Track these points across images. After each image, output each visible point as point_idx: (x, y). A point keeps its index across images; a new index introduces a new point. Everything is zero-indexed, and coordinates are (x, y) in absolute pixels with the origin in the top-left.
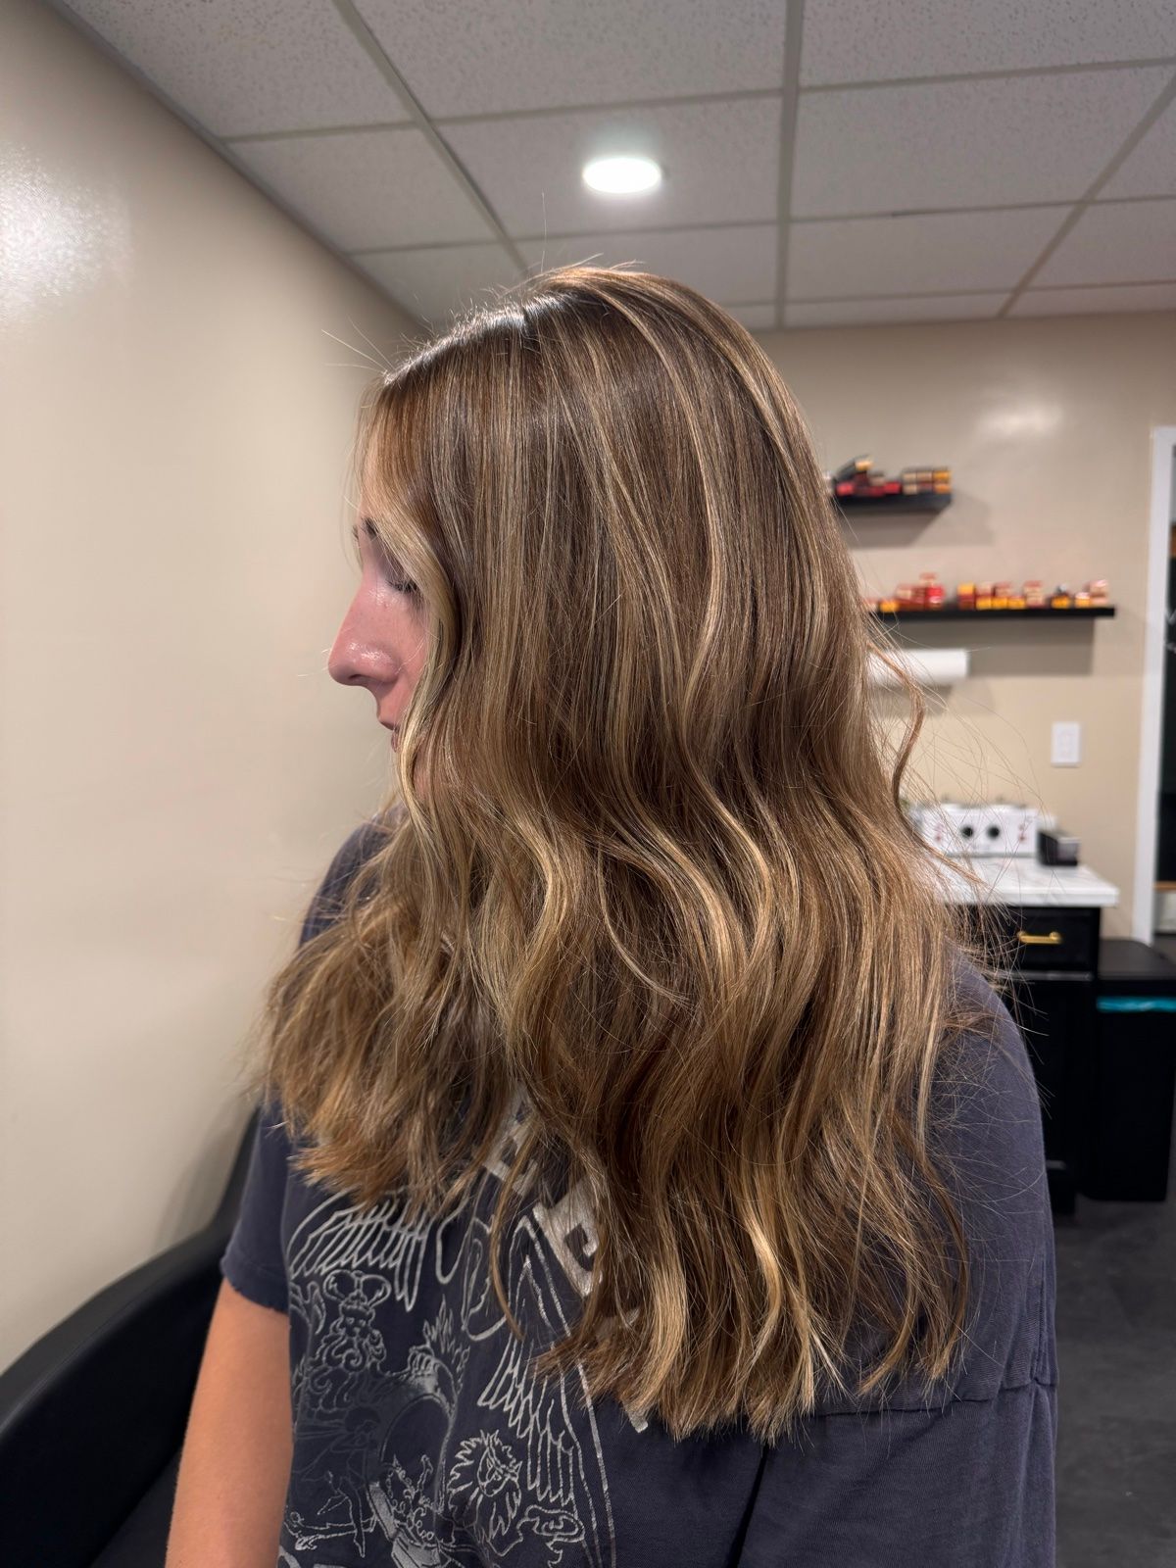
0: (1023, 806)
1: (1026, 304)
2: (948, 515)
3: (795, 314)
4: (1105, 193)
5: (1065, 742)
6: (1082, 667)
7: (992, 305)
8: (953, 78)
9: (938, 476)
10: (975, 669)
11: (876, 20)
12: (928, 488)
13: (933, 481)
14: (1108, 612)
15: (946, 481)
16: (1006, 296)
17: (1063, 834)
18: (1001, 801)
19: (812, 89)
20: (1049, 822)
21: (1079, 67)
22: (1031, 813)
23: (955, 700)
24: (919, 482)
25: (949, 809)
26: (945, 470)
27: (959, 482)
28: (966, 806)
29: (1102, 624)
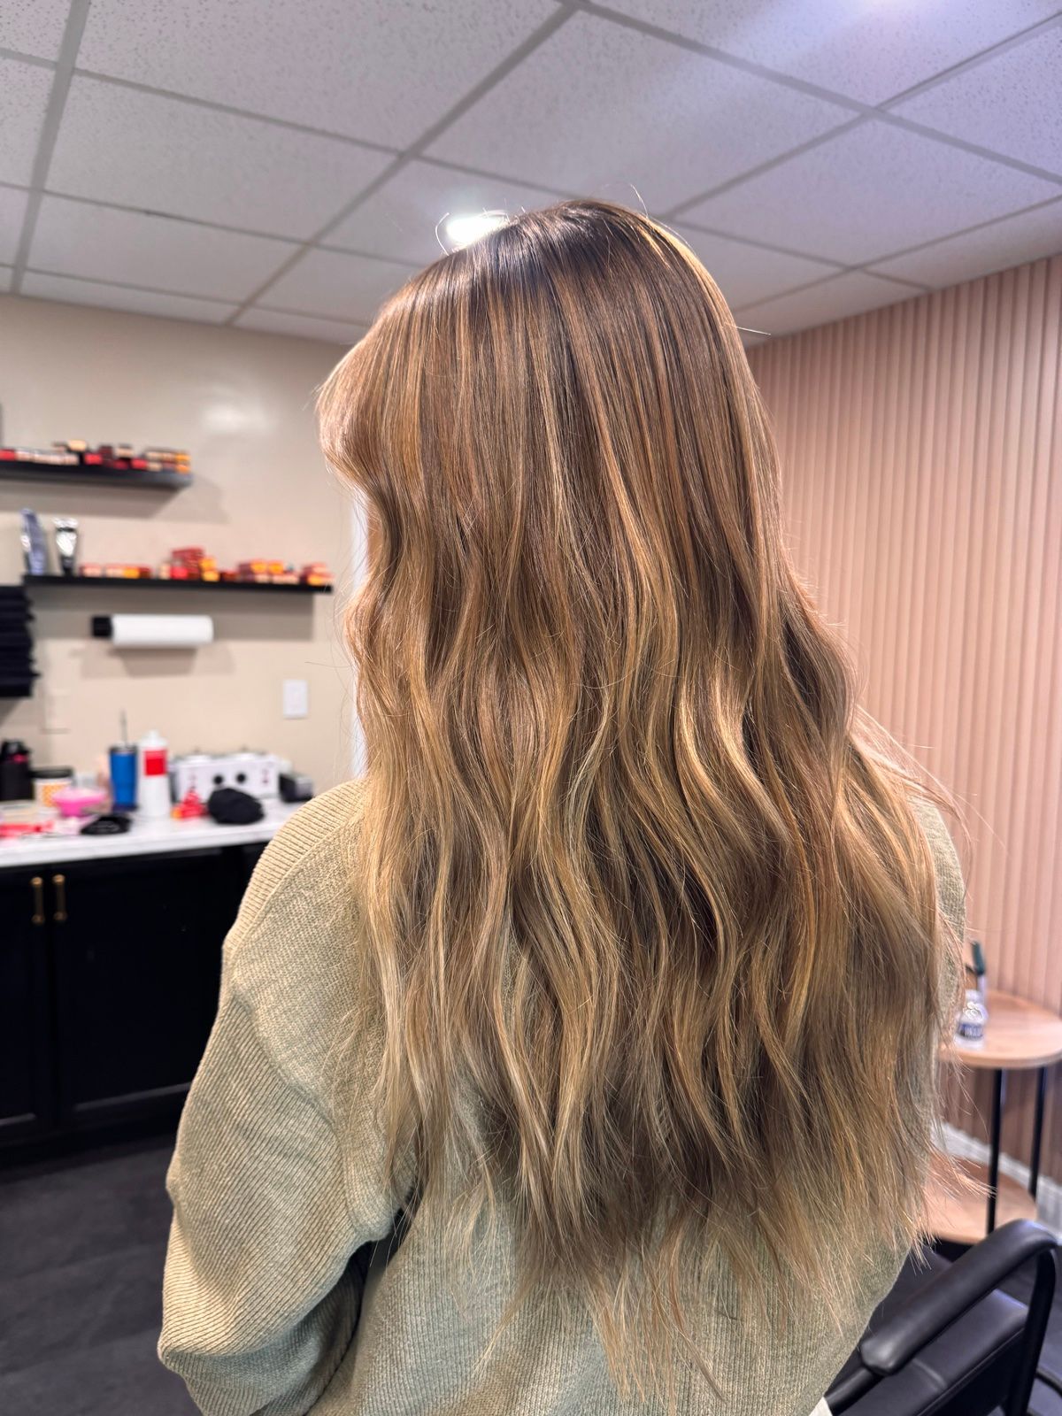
0: (262, 753)
1: (249, 319)
2: (184, 495)
3: (30, 284)
4: (327, 241)
5: (295, 696)
6: (305, 634)
7: (220, 313)
8: (219, 107)
9: (180, 457)
10: (219, 633)
11: (160, 32)
12: (168, 466)
13: (174, 462)
14: (327, 589)
15: (186, 463)
16: (236, 308)
17: (300, 775)
18: (244, 750)
19: (87, 73)
20: (285, 766)
21: (323, 133)
22: (271, 758)
23: (200, 661)
24: (161, 461)
25: (199, 761)
26: (184, 453)
27: (197, 465)
28: (216, 756)
29: (319, 599)
